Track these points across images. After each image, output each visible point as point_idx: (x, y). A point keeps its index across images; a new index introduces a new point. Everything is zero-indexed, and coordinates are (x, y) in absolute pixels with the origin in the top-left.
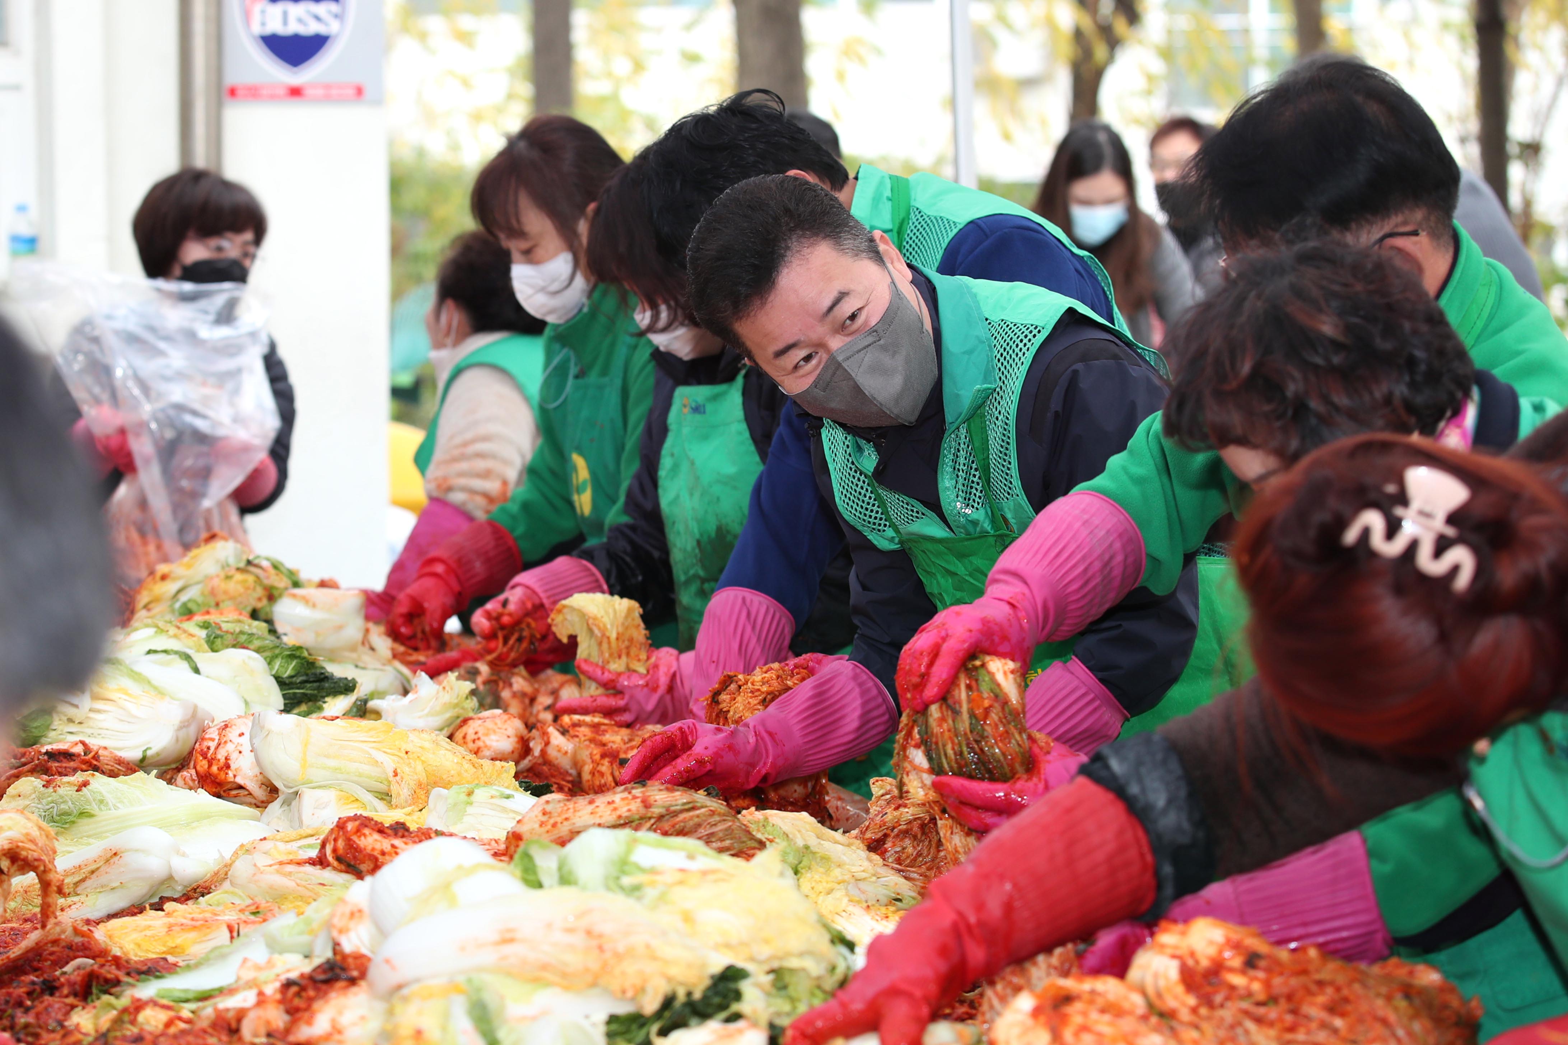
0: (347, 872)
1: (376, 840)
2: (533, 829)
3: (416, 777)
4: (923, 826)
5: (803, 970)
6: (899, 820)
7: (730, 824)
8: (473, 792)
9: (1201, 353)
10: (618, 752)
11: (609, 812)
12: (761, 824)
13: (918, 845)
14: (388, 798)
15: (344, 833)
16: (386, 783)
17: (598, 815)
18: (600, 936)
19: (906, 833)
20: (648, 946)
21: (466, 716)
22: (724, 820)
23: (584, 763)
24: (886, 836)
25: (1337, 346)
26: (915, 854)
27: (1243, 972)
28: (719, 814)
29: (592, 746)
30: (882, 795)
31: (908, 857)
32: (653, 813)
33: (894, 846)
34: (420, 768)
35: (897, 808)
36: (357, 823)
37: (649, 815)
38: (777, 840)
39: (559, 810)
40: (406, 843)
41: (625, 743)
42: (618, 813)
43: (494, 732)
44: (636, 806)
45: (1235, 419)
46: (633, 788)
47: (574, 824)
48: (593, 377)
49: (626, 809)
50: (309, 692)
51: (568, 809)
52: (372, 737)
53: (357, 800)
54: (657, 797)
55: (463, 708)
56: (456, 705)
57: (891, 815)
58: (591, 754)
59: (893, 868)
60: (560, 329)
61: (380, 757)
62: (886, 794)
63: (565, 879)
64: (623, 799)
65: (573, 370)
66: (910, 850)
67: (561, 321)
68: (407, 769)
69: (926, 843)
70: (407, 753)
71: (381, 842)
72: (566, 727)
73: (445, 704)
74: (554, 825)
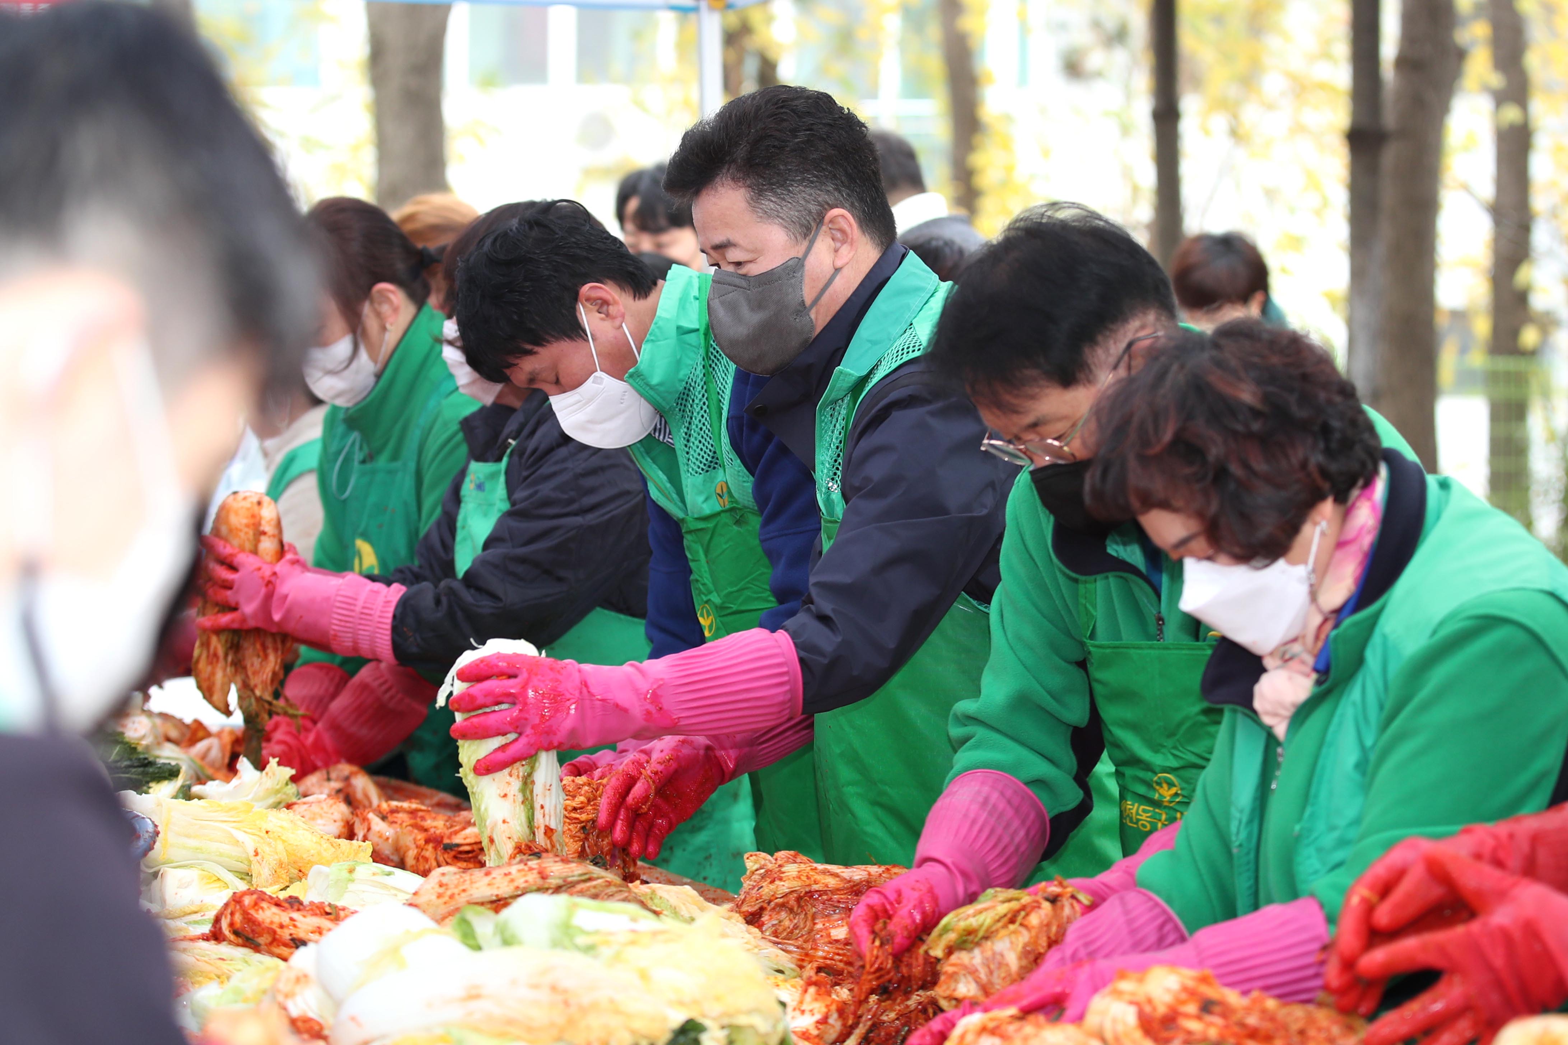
0: (244, 946)
1: (274, 914)
2: (430, 901)
3: (276, 857)
4: (799, 899)
5: (752, 1027)
6: (775, 893)
7: (626, 894)
8: (354, 870)
9: (1126, 421)
10: (442, 838)
11: (506, 884)
12: (648, 897)
13: (794, 918)
14: (248, 878)
15: (241, 907)
16: (246, 862)
17: (496, 886)
18: (565, 991)
19: (783, 906)
20: (612, 1001)
21: (290, 802)
22: (621, 891)
23: (408, 849)
24: (762, 909)
25: (1256, 413)
26: (791, 927)
27: (1199, 1018)
28: (615, 885)
29: (416, 831)
30: (757, 870)
31: (785, 930)
32: (550, 883)
33: (771, 919)
34: (280, 847)
35: (772, 882)
36: (255, 897)
37: (546, 886)
38: (665, 912)
39: (456, 882)
40: (304, 916)
41: (448, 828)
42: (516, 884)
43: (321, 817)
44: (533, 877)
45: (1157, 485)
46: (528, 860)
47: (471, 895)
48: (382, 461)
49: (523, 880)
50: (134, 776)
51: (465, 881)
52: (232, 817)
53: (219, 879)
54: (554, 869)
55: (285, 793)
56: (278, 792)
57: (767, 890)
58: (415, 840)
59: (770, 941)
60: (351, 411)
61: (240, 836)
62: (761, 868)
63: (507, 941)
64: (519, 871)
65: (358, 456)
66: (787, 923)
67: (350, 405)
68: (267, 849)
69: (802, 916)
70: (267, 832)
71: (279, 915)
72: (385, 813)
73: (267, 789)
74: (452, 897)
